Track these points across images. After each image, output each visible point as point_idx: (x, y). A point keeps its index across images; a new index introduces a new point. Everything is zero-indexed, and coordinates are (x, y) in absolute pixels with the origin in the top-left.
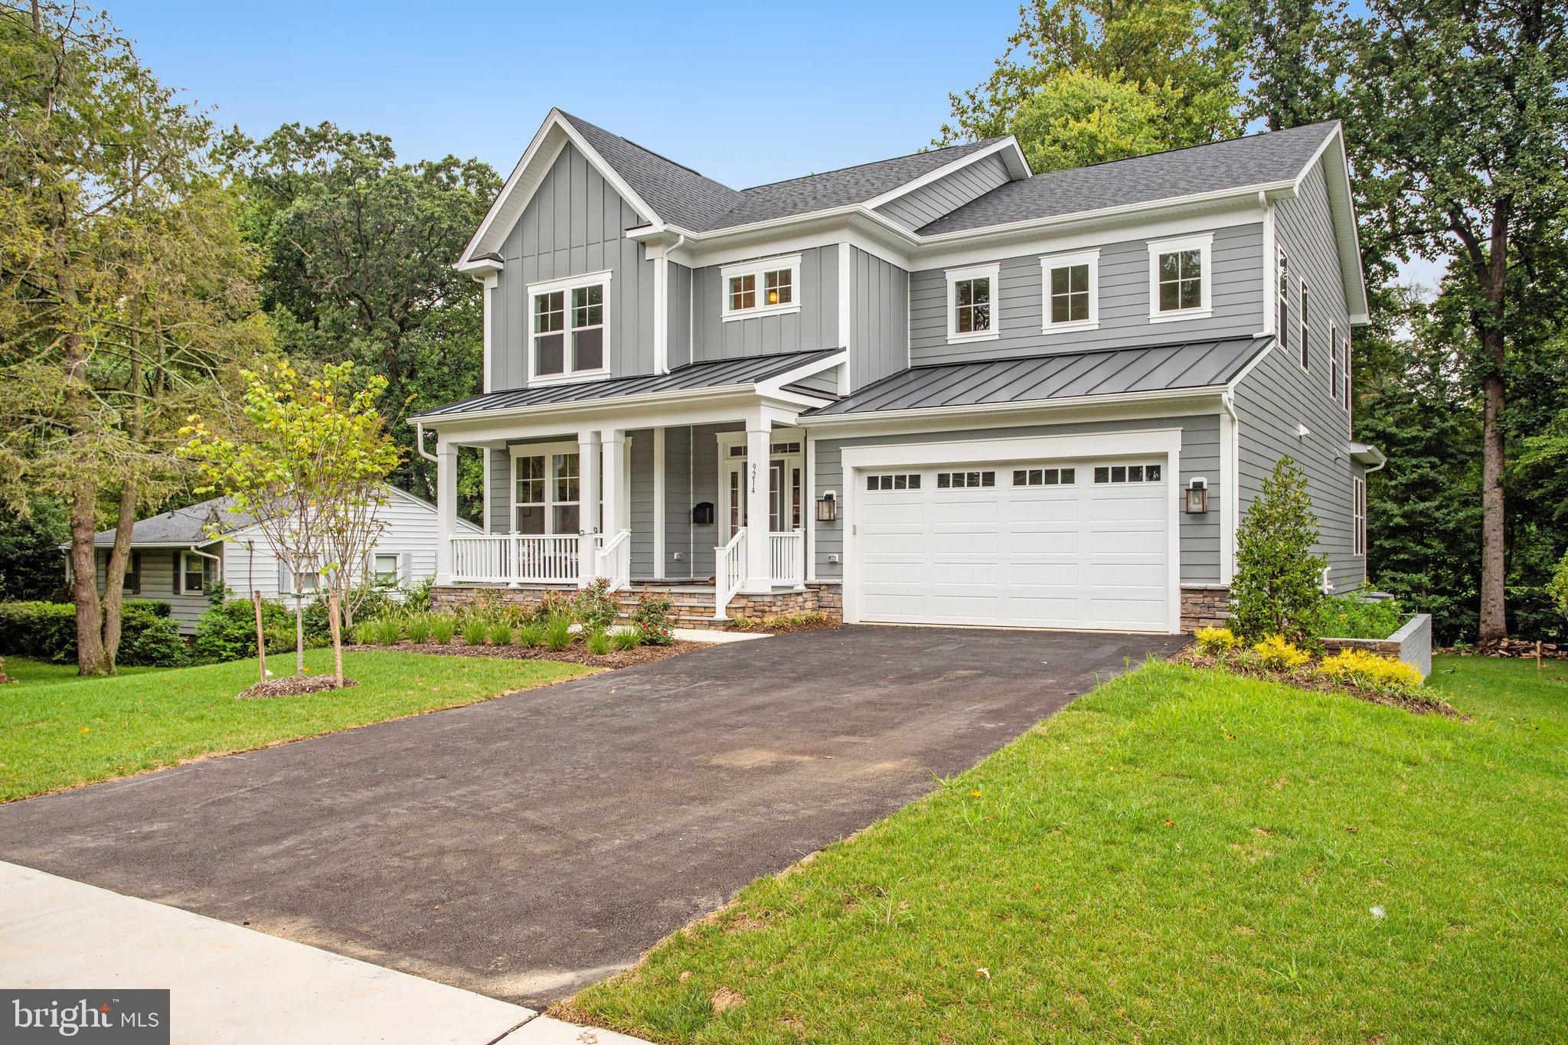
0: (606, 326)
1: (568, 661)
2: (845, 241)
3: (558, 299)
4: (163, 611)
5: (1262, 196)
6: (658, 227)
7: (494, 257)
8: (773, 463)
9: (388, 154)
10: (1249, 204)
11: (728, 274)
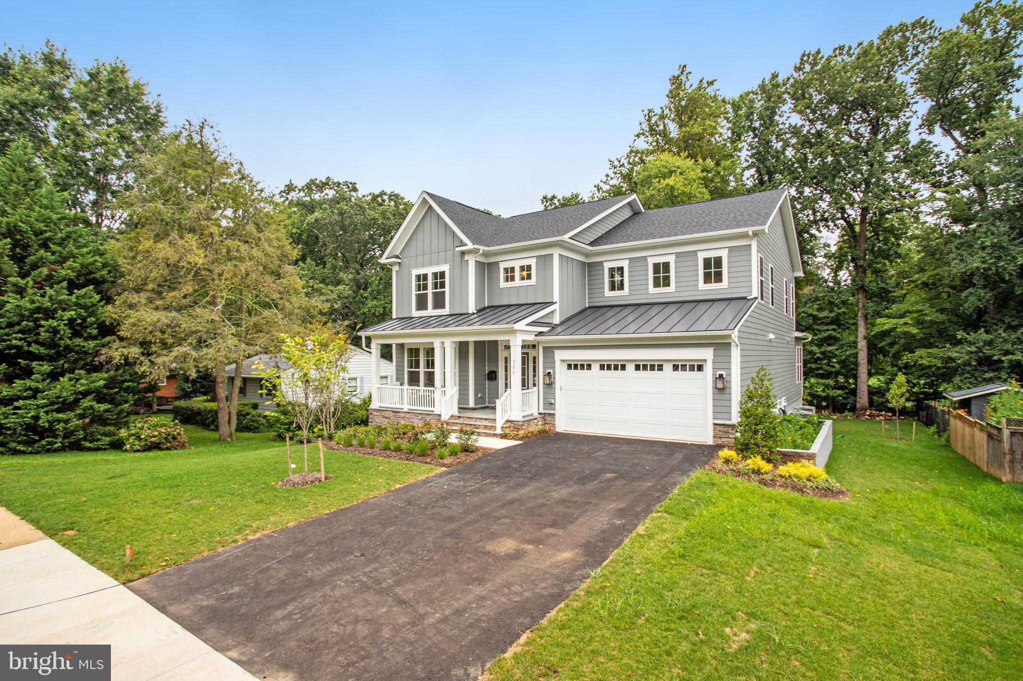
0: (447, 289)
1: (426, 463)
2: (556, 253)
3: (425, 277)
4: (255, 406)
5: (750, 233)
6: (470, 246)
7: (397, 257)
8: (523, 353)
9: (355, 190)
10: (745, 236)
11: (502, 266)
